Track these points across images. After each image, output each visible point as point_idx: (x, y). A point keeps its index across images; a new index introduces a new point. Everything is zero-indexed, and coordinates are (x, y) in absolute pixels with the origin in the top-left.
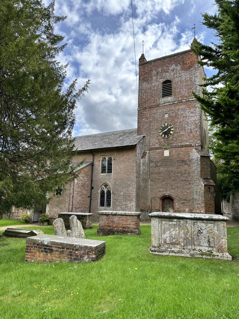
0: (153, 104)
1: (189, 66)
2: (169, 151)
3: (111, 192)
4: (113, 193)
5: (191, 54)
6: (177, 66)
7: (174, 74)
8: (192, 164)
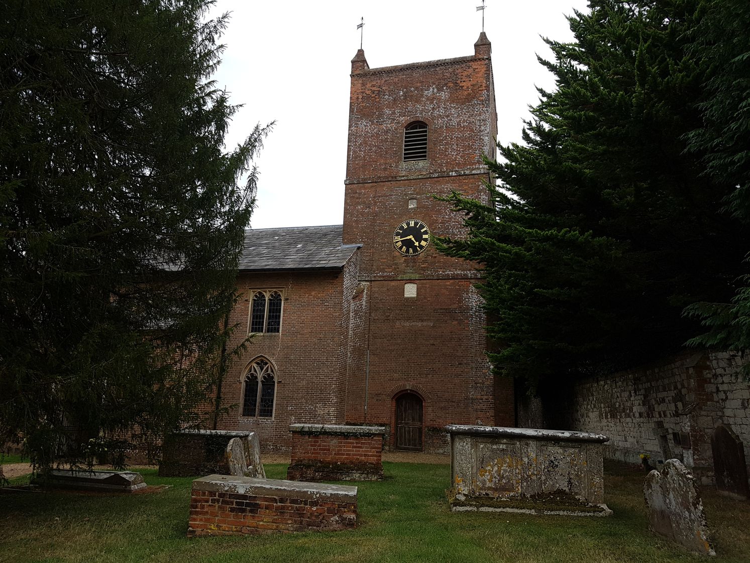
0: (383, 175)
1: (469, 94)
2: (416, 285)
3: (276, 380)
4: (279, 382)
5: (474, 67)
6: (443, 90)
7: (433, 109)
8: (467, 318)
